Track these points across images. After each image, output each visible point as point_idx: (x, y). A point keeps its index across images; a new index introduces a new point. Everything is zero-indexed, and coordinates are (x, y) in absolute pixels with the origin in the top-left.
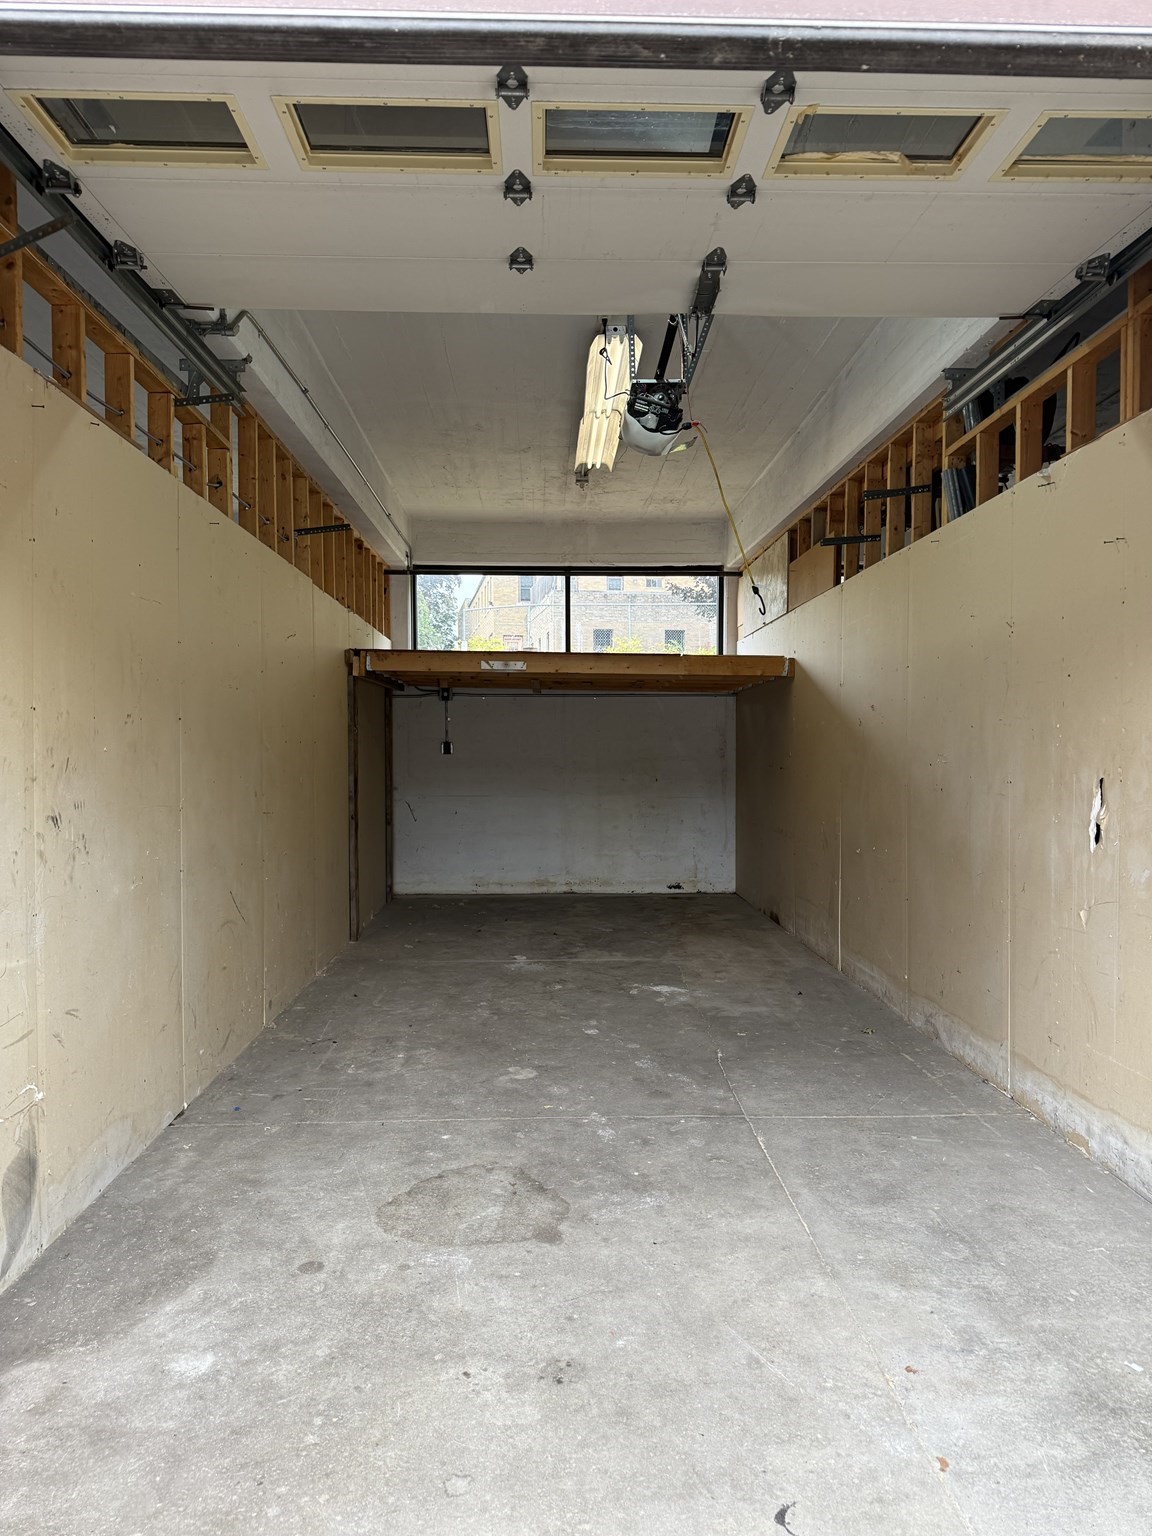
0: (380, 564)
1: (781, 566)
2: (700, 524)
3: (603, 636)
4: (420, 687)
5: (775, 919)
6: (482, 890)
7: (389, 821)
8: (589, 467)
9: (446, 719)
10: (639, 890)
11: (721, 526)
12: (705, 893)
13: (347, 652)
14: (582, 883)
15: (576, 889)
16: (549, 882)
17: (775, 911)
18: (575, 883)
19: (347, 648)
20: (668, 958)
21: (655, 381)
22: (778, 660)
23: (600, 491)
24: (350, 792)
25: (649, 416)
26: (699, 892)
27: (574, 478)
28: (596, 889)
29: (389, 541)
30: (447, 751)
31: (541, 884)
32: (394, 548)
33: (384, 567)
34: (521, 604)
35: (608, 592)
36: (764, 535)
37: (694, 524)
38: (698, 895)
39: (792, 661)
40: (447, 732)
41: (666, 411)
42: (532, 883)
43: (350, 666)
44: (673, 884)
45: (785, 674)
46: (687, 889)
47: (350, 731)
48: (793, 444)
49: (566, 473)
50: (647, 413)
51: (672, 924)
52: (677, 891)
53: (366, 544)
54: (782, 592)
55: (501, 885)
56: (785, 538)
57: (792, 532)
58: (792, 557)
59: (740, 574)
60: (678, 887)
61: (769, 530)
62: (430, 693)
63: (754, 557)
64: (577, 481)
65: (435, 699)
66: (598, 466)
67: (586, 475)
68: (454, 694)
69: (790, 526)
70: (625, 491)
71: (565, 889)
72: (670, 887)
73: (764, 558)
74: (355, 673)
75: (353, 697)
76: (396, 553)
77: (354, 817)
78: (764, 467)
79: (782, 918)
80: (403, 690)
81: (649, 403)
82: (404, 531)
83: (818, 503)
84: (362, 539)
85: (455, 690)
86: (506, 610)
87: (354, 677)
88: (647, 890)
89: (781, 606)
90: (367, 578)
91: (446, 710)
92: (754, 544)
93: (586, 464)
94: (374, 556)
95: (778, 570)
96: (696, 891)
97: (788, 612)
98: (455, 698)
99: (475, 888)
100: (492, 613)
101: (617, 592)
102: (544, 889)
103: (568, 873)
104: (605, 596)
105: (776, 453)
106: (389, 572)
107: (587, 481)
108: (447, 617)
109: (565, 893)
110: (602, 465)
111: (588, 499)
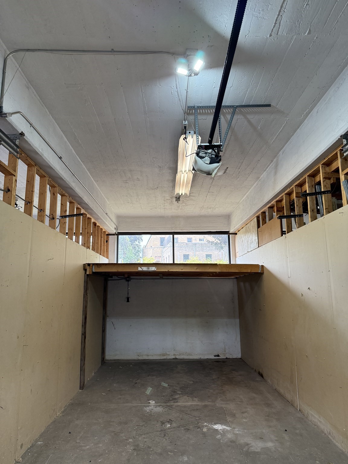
0: (105, 232)
1: (254, 230)
2: (220, 217)
3: (186, 257)
4: (119, 277)
5: (262, 376)
6: (140, 358)
7: (104, 331)
8: (180, 194)
9: (128, 288)
10: (202, 357)
11: (228, 217)
12: (229, 359)
13: (84, 265)
14: (180, 355)
15: (178, 357)
16: (167, 354)
17: (260, 371)
18: (177, 355)
19: (85, 263)
20: (219, 403)
21: (208, 144)
22: (257, 266)
23: (184, 205)
24: (82, 323)
25: (206, 158)
26: (227, 358)
27: (175, 199)
28: (186, 357)
29: (107, 223)
30: (128, 301)
31: (164, 355)
32: (109, 226)
33: (107, 233)
34: (160, 247)
35: (188, 243)
36: (246, 219)
37: (218, 217)
38: (225, 360)
39: (262, 266)
40: (128, 293)
41: (214, 156)
42: (160, 355)
43: (85, 270)
44: (216, 354)
45: (260, 271)
46: (222, 357)
47: (84, 297)
48: (257, 184)
49: (172, 198)
50: (205, 157)
51: (218, 378)
52: (218, 358)
53: (98, 224)
54: (255, 240)
55: (148, 355)
56: (255, 219)
57: (258, 217)
58: (259, 226)
59: (236, 234)
60: (218, 356)
61: (248, 217)
62: (122, 279)
63: (241, 228)
64: (176, 200)
65: (124, 281)
66: (183, 194)
67: (179, 198)
68: (131, 279)
69: (257, 215)
70: (193, 205)
71: (173, 357)
72: (215, 356)
73: (246, 228)
74: (88, 273)
75: (86, 282)
76: (110, 228)
77: (84, 334)
78: (245, 194)
79: (264, 375)
80: (112, 278)
81: (206, 153)
82: (114, 220)
83: (270, 205)
84: (96, 222)
85: (132, 277)
86: (156, 248)
87: (87, 275)
88: (206, 357)
89: (255, 245)
90: (98, 236)
91: (128, 285)
92: (242, 223)
93: (179, 194)
94: (101, 229)
95: (253, 231)
96: (225, 358)
97: (259, 247)
98: (131, 280)
99: (138, 357)
100: (152, 249)
101: (190, 243)
102: (165, 357)
103: (174, 350)
104: (187, 244)
105: (250, 189)
106: (108, 235)
107: (179, 200)
108: (138, 251)
109: (173, 359)
110: (185, 194)
111: (180, 208)
